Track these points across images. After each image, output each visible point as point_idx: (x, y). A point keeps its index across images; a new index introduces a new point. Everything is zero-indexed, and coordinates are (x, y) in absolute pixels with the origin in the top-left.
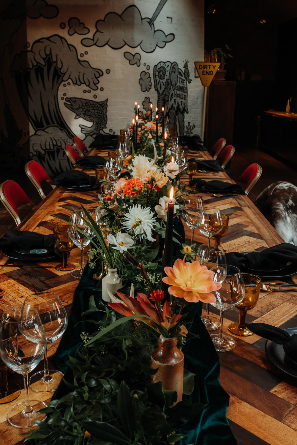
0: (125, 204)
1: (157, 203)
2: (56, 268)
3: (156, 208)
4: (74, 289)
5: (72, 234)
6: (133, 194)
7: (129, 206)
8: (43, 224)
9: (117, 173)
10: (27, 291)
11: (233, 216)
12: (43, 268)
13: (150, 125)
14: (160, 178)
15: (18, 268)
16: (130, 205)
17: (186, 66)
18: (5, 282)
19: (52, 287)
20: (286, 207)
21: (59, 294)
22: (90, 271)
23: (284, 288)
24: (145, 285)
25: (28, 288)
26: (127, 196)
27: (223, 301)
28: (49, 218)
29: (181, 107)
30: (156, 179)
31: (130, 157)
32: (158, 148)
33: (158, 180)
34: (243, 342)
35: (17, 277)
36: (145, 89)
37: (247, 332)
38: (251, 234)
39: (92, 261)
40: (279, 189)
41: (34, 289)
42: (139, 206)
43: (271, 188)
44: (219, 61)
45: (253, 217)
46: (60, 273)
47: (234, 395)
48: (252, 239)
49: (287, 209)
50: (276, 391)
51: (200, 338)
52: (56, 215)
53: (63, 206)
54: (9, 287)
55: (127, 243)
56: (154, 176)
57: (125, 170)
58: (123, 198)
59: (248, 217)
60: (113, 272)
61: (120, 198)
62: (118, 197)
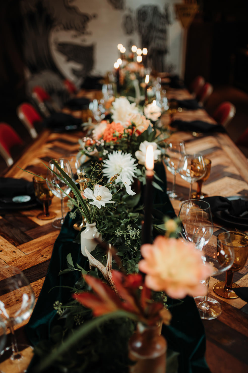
0: (105, 151)
1: (138, 149)
2: (38, 217)
3: (137, 154)
4: (54, 242)
5: (50, 184)
6: (113, 140)
7: (109, 152)
8: (30, 168)
10: (7, 244)
12: (26, 217)
13: (133, 66)
14: (140, 123)
16: (111, 152)
17: (166, 9)
19: (32, 239)
21: (38, 247)
22: (70, 221)
24: (126, 239)
25: (8, 240)
26: (108, 141)
28: (36, 162)
30: (137, 125)
33: (139, 125)
34: (230, 307)
36: (129, 32)
37: (233, 294)
38: (233, 176)
39: (73, 211)
41: (13, 241)
42: (120, 152)
45: (232, 156)
46: (41, 223)
48: (233, 181)
52: (41, 159)
53: (51, 149)
55: (105, 197)
56: (134, 121)
58: (103, 144)
59: (228, 157)
60: (92, 227)
61: (100, 145)
62: (97, 144)
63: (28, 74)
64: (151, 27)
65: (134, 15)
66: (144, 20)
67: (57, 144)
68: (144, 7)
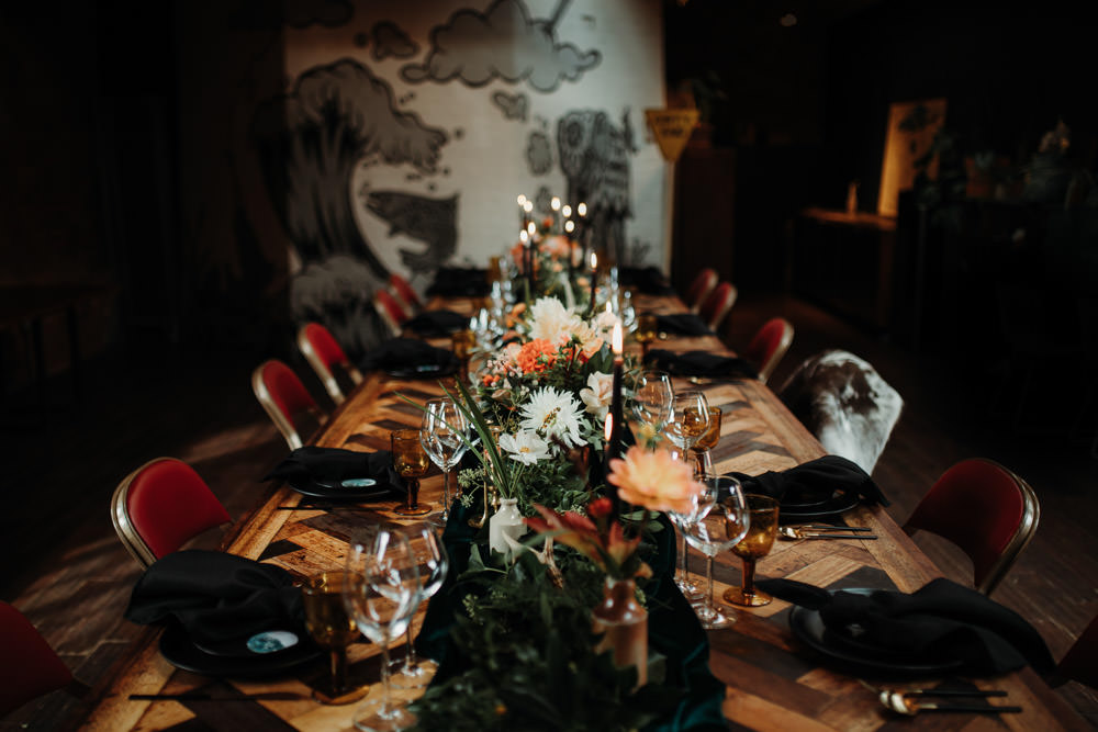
0: (523, 387)
1: (584, 385)
2: (395, 511)
3: (583, 393)
6: (538, 369)
7: (531, 391)
8: (356, 438)
9: (494, 341)
11: (732, 417)
12: (372, 510)
13: (555, 244)
14: (588, 337)
15: (323, 512)
16: (534, 390)
17: (626, 119)
18: (304, 535)
20: (842, 401)
23: (826, 534)
26: (527, 372)
27: (712, 539)
28: (367, 428)
29: (618, 207)
30: (581, 340)
31: (520, 307)
32: (577, 292)
33: (584, 342)
34: (751, 615)
35: (325, 526)
36: (540, 169)
37: (756, 600)
38: (768, 448)
39: (467, 492)
40: (826, 367)
42: (551, 389)
43: (810, 365)
44: (698, 106)
45: (772, 418)
47: (734, 685)
48: (770, 457)
49: (844, 405)
50: (806, 681)
51: (672, 609)
52: (377, 423)
53: (390, 407)
54: (312, 542)
55: (535, 450)
56: (577, 334)
57: (512, 334)
58: (520, 375)
59: (762, 418)
60: (511, 505)
61: (516, 375)
62: (511, 374)
63: (295, 264)
64: (590, 157)
65: (551, 132)
66: (574, 144)
67: (400, 398)
68: (573, 113)
